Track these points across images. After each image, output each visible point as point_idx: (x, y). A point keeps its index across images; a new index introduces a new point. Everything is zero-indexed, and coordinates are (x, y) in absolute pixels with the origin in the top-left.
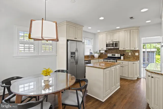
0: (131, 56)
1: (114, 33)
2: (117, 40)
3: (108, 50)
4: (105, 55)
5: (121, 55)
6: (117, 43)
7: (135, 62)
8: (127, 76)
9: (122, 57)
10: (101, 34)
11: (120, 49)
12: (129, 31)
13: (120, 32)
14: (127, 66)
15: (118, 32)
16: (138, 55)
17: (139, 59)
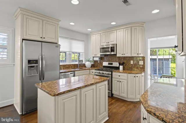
0: (133, 65)
1: (110, 32)
2: (115, 43)
3: (103, 56)
4: (100, 64)
5: (120, 64)
6: (114, 47)
7: (137, 75)
8: (126, 96)
9: (121, 67)
10: (94, 34)
11: (118, 55)
12: (130, 28)
13: (118, 31)
14: (126, 81)
15: (116, 31)
16: (143, 64)
17: (144, 71)
